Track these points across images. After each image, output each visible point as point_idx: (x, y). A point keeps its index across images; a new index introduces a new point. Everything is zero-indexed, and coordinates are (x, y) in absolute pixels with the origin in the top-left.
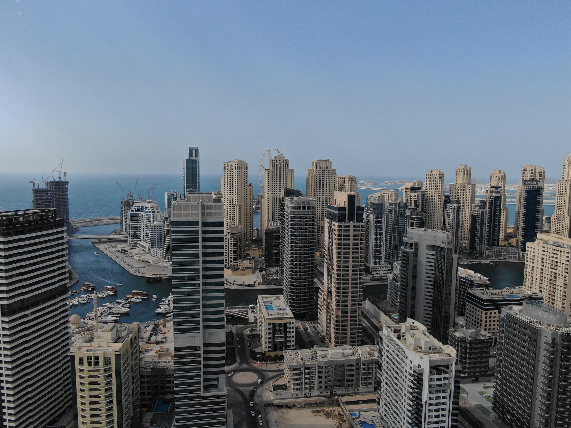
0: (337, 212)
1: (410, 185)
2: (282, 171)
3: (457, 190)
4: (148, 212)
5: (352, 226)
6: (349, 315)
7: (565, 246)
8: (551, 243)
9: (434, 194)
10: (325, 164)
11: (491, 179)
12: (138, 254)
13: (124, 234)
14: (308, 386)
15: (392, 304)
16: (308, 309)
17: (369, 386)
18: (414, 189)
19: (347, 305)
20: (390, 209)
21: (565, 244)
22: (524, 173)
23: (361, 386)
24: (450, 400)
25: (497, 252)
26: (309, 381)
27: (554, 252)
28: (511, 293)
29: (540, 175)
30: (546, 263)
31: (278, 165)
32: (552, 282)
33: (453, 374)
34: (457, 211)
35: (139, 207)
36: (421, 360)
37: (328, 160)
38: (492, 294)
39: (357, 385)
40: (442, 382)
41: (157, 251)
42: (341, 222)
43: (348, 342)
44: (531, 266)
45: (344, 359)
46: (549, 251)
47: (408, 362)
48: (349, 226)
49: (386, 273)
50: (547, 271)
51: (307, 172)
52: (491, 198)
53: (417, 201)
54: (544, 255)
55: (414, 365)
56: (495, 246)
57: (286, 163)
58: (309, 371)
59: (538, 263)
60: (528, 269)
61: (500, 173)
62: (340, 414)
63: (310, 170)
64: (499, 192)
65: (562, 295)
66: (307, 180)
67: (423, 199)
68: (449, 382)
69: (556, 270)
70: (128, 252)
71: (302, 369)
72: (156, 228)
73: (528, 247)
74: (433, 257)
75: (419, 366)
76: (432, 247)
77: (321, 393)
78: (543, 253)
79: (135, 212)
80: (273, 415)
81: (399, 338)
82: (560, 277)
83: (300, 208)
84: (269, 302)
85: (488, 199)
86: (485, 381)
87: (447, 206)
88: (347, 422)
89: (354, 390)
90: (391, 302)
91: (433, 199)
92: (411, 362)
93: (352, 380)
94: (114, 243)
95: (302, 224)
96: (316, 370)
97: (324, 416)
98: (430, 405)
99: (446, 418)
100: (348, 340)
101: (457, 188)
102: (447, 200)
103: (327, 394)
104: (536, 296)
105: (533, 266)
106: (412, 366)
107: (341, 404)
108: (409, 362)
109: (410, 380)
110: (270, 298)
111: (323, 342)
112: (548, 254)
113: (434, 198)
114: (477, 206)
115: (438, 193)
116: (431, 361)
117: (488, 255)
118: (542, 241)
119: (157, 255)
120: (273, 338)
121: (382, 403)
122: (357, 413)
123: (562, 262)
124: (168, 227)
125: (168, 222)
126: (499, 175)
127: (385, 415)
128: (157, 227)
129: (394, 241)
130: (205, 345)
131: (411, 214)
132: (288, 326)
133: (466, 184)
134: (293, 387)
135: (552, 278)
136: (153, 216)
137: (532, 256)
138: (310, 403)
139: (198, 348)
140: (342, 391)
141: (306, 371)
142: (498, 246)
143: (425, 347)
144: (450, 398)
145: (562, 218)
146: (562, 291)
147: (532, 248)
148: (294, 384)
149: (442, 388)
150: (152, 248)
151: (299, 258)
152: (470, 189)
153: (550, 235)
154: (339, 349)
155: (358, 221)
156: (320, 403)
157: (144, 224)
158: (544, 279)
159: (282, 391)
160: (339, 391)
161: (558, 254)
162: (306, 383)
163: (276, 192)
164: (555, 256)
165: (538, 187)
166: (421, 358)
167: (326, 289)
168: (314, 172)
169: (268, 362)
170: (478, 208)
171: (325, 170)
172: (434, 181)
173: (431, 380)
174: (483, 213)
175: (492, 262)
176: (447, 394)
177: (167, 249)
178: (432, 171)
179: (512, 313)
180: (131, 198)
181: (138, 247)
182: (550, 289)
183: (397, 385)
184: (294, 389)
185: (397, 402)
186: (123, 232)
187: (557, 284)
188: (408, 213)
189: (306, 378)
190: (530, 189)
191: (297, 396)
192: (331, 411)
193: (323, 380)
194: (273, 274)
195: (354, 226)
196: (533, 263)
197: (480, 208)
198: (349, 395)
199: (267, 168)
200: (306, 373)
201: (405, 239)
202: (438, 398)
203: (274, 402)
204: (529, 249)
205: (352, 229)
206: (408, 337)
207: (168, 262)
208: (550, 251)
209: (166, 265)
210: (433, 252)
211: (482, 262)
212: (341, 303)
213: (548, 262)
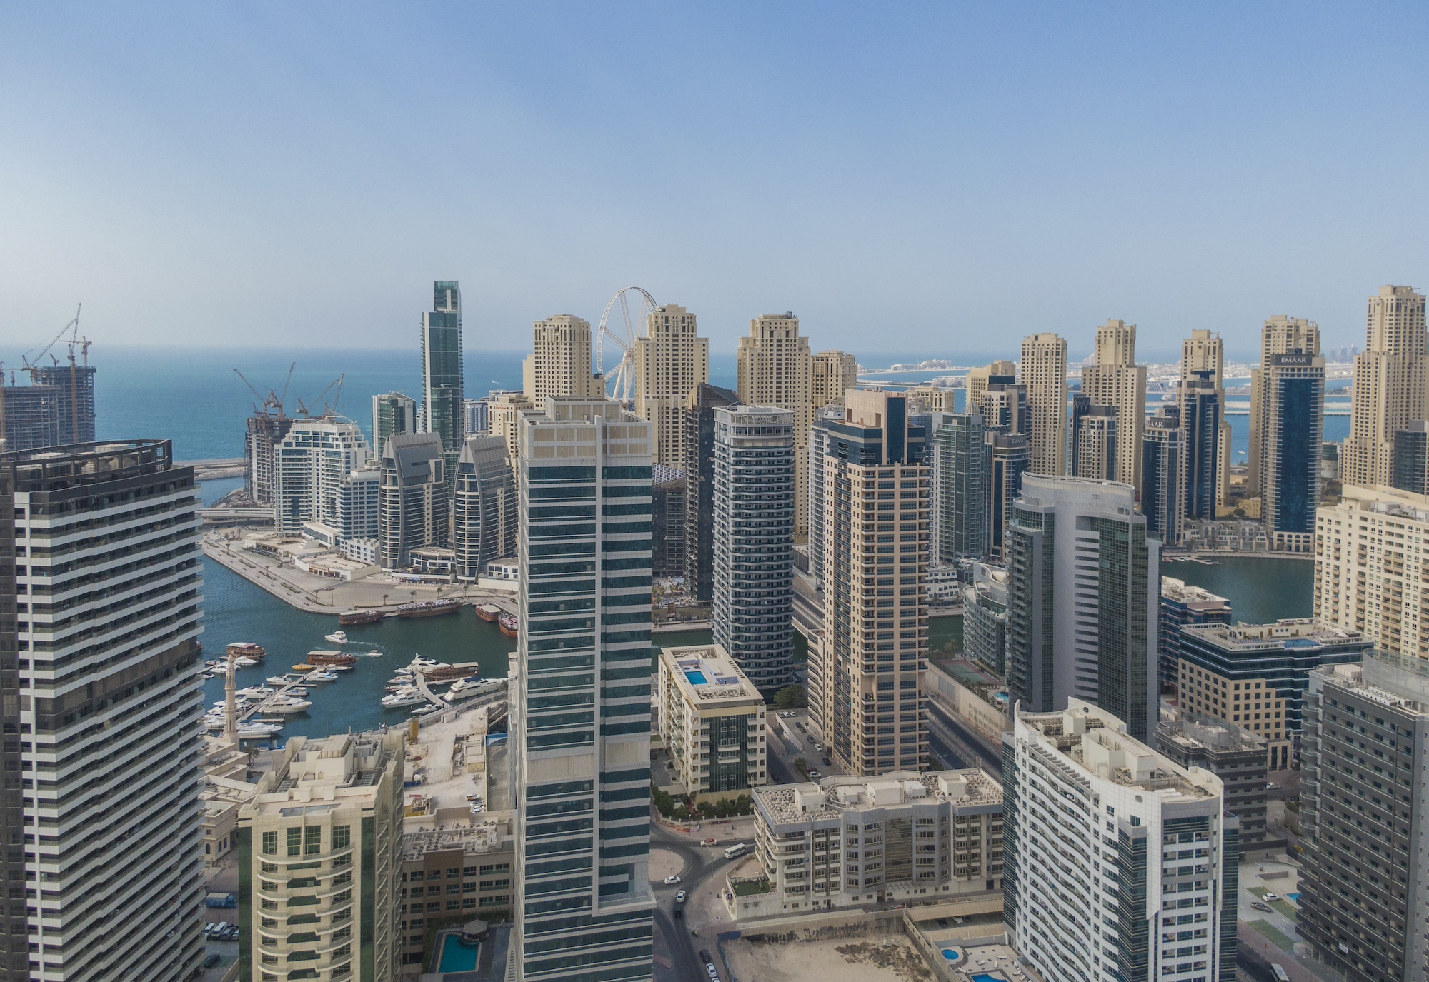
0: (861, 440)
1: (985, 372)
2: (680, 343)
3: (1101, 381)
4: (331, 446)
5: (897, 474)
6: (897, 691)
7: (1419, 515)
8: (1383, 507)
9: (1043, 394)
10: (783, 325)
11: (1186, 353)
12: (308, 556)
13: (256, 506)
14: (824, 880)
15: (981, 664)
16: (779, 681)
17: (973, 878)
18: (999, 381)
19: (890, 668)
20: (946, 432)
21: (1420, 510)
22: (1268, 336)
23: (953, 877)
24: (1214, 909)
25: (1213, 533)
26: (824, 867)
27: (1390, 529)
28: (1293, 635)
29: (1309, 340)
30: (1372, 557)
31: (671, 329)
32: (1390, 605)
33: (1219, 841)
34: (1109, 433)
35: (308, 433)
36: (1138, 804)
37: (789, 316)
38: (1245, 637)
39: (945, 876)
40: (1193, 862)
41: (362, 545)
42: (872, 463)
43: (897, 762)
44: (1332, 567)
45: (910, 806)
46: (1377, 528)
47: (1102, 811)
48: (891, 473)
49: (946, 588)
50: (1375, 578)
51: (740, 346)
52: (1190, 400)
53: (1007, 409)
54: (1366, 538)
55: (1119, 819)
56: (1206, 518)
57: (688, 323)
58: (824, 839)
59: (1349, 558)
60: (1324, 574)
61: (1209, 337)
62: (910, 955)
63: (746, 340)
64: (1211, 385)
65: (1418, 638)
66: (739, 364)
67: (1022, 405)
68: (1211, 860)
69: (1400, 574)
70: (275, 550)
71: (807, 834)
72: (359, 486)
73: (1322, 519)
74: (1096, 546)
75: (1135, 821)
76: (1091, 522)
77: (854, 899)
78: (1363, 533)
79: (294, 447)
80: (743, 961)
81: (1064, 748)
82: (1412, 592)
83: (757, 431)
84: (692, 663)
85: (1183, 403)
86: (1260, 860)
87: (1082, 421)
88: (933, 977)
89: (937, 889)
90: (976, 660)
91: (1042, 405)
92: (1111, 810)
93: (930, 861)
94: (235, 529)
95: (760, 470)
96: (842, 838)
97: (871, 962)
98: (1167, 922)
99: (1206, 957)
100: (897, 757)
101: (1101, 375)
102: (1083, 406)
103: (870, 901)
104: (1357, 640)
105: (1337, 567)
106: (1114, 820)
107: (911, 927)
108: (1105, 810)
109: (1110, 859)
110: (693, 653)
111: (828, 763)
112: (1376, 537)
113: (1042, 401)
114: (1159, 420)
115: (1053, 389)
116: (1165, 807)
117: (1192, 541)
118: (1359, 505)
119: (362, 556)
120: (714, 754)
121: (1022, 921)
122: (958, 950)
123: (1413, 554)
124: (395, 484)
125: (395, 472)
126: (1206, 342)
127: (1034, 954)
128: (361, 483)
129: (959, 508)
130: (605, 777)
131: (996, 443)
132: (750, 723)
133: (1124, 367)
134: (786, 885)
135: (1390, 595)
136: (347, 457)
137: (1333, 541)
138: (831, 928)
139: (587, 786)
140: (908, 892)
141: (818, 840)
142: (1213, 517)
143: (1139, 772)
144: (1214, 902)
145: (1370, 447)
146: (1418, 628)
147: (1333, 522)
148: (788, 876)
149: (1194, 877)
150: (345, 538)
151: (756, 552)
152: (1135, 378)
153: (1375, 489)
154: (892, 780)
155: (912, 461)
156: (856, 927)
157: (321, 476)
158: (1368, 600)
159: (758, 897)
160: (899, 894)
161: (1402, 536)
162: (817, 873)
163: (665, 395)
164: (1395, 540)
165: (1312, 369)
166: (1139, 798)
167: (831, 628)
168: (758, 343)
169: (704, 821)
170: (1161, 424)
171: (784, 338)
172: (1044, 361)
173: (1165, 857)
174: (1173, 436)
175: (1204, 558)
176: (1207, 894)
177: (391, 540)
178: (1036, 338)
179: (1337, 681)
180: (277, 410)
181: (304, 538)
182: (1386, 623)
183: (1068, 871)
184: (788, 890)
185: (1072, 918)
186: (252, 498)
187: (1404, 610)
188: (989, 439)
189: (817, 860)
190: (1293, 375)
191: (797, 910)
192: (885, 947)
193: (860, 863)
194: (669, 595)
195: (903, 472)
196: (1338, 559)
197: (1167, 425)
198: (926, 903)
199: (643, 337)
200: (817, 845)
201: (1019, 503)
202: (1185, 903)
203: (740, 927)
204: (1325, 524)
205: (897, 479)
206: (1088, 743)
207: (393, 574)
208: (1380, 528)
209: (389, 581)
210: (1095, 535)
211: (1178, 559)
212: (876, 663)
213: (1376, 555)
